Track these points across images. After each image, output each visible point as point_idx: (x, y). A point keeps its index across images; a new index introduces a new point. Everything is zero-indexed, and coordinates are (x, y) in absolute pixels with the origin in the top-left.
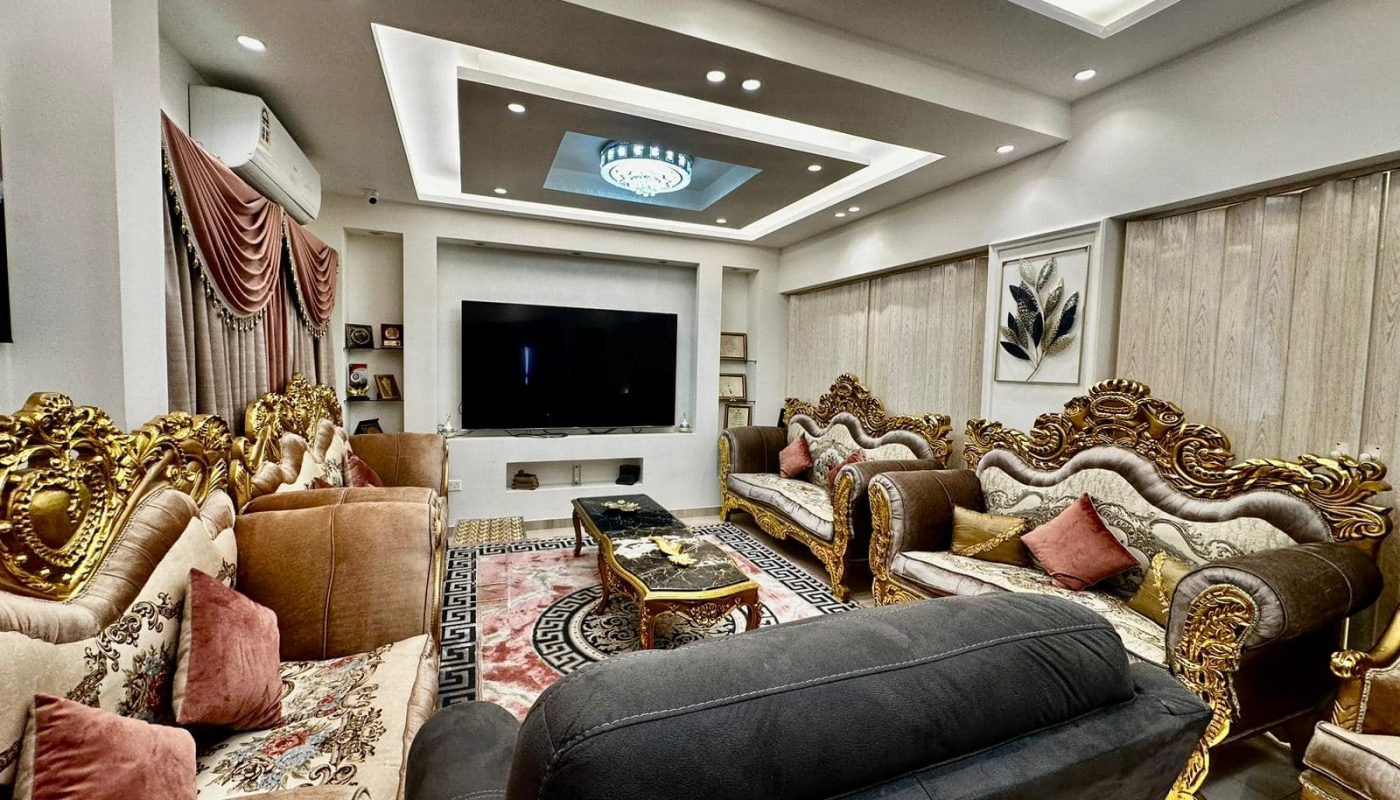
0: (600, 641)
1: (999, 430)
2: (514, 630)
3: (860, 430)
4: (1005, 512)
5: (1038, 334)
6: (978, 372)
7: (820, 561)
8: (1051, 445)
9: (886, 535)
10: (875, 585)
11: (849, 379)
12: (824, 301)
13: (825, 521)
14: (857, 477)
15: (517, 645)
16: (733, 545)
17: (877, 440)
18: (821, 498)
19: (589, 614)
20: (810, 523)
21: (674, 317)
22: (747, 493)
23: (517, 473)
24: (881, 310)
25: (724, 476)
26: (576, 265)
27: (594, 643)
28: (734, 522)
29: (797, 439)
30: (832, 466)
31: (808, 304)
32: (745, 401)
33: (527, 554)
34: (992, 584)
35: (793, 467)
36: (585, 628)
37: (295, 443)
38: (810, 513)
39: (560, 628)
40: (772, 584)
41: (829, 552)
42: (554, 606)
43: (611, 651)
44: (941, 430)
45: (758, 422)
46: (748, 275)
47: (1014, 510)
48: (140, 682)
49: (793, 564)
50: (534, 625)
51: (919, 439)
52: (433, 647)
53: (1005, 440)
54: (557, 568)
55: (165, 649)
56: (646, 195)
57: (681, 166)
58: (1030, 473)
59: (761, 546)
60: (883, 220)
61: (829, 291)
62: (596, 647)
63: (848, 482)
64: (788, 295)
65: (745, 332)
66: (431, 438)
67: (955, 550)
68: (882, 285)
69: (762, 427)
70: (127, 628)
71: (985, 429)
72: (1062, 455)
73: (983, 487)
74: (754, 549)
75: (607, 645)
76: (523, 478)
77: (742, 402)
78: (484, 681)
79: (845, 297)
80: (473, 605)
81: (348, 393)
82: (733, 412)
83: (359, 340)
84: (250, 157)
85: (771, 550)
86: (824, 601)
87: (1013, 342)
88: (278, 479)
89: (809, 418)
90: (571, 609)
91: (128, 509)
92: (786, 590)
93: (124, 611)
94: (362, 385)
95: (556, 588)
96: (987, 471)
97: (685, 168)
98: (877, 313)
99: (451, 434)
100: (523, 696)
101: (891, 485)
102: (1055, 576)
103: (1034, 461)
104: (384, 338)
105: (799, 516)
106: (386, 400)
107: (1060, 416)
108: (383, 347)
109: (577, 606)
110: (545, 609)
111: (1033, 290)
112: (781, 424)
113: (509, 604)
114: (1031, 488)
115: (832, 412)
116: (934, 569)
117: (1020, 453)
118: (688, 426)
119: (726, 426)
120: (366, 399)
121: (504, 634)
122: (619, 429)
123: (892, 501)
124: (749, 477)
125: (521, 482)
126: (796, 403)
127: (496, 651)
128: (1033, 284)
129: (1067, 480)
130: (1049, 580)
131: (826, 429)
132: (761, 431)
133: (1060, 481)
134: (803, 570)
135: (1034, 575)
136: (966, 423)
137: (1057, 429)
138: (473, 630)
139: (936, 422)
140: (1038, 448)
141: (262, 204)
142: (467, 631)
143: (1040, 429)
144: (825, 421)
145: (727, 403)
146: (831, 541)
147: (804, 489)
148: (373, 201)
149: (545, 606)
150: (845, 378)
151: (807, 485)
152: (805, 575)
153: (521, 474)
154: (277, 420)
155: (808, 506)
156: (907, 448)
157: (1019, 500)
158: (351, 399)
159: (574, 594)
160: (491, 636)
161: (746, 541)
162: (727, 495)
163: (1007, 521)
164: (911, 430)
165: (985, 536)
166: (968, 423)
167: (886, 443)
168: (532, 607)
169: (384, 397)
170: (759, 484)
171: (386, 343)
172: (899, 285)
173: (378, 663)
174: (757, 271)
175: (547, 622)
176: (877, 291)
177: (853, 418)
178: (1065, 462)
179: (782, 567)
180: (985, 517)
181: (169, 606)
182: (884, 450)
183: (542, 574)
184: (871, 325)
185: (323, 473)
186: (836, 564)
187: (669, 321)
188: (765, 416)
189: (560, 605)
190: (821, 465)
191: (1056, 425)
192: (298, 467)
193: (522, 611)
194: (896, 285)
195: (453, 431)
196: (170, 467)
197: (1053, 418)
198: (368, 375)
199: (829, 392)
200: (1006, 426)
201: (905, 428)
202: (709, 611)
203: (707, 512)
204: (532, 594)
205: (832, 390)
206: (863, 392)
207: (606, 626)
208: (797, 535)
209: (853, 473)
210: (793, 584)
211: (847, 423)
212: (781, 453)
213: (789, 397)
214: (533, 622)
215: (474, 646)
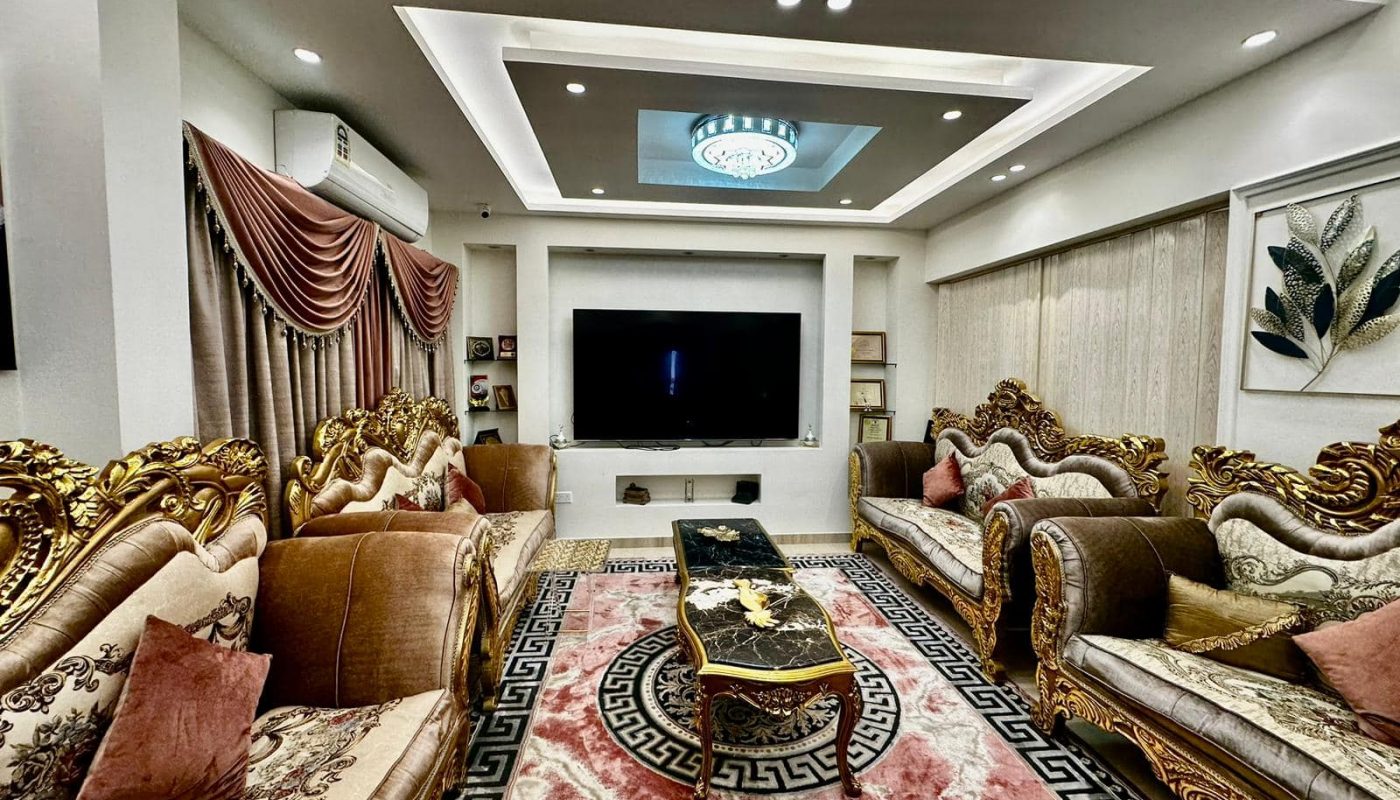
0: (672, 700)
1: (1250, 465)
2: (585, 671)
3: (1029, 452)
4: (1262, 590)
5: (1325, 315)
6: (1214, 374)
7: (966, 622)
8: (1352, 493)
9: (1056, 606)
10: (1039, 673)
11: (1012, 385)
12: (982, 289)
13: (972, 571)
14: (1015, 519)
15: (582, 692)
16: (859, 583)
17: (1052, 466)
18: (972, 537)
19: (670, 661)
20: (953, 571)
21: (797, 317)
22: (879, 522)
23: (628, 486)
24: (1059, 295)
25: (855, 500)
26: (690, 265)
27: (663, 704)
28: (866, 554)
29: (945, 459)
30: (990, 496)
31: (961, 292)
32: (884, 411)
33: (628, 576)
34: (1238, 716)
35: (939, 493)
36: (661, 680)
37: (379, 459)
38: (954, 558)
39: (633, 676)
40: (900, 644)
41: (977, 613)
42: (635, 645)
43: (680, 717)
44: (1149, 458)
45: (900, 436)
46: (886, 264)
47: (1281, 588)
48: (43, 756)
49: (933, 618)
50: (607, 667)
51: (1114, 469)
52: (447, 707)
53: (1260, 480)
54: (652, 596)
55: (99, 710)
56: (745, 177)
57: (782, 138)
58: (1309, 534)
59: (896, 590)
60: (1062, 177)
61: (988, 276)
62: (665, 708)
63: (1003, 526)
64: (936, 285)
65: (884, 330)
66: (539, 449)
67: (1170, 640)
68: (1061, 262)
69: (903, 443)
70: (40, 691)
71: (1227, 459)
72: (1378, 509)
73: (1220, 548)
74: (886, 591)
75: (678, 707)
76: (634, 492)
77: (880, 412)
78: (532, 736)
79: (1010, 282)
80: (555, 634)
81: (470, 404)
82: (869, 424)
83: (481, 352)
84: (326, 175)
85: (907, 596)
86: (968, 678)
87: (1276, 332)
88: (349, 496)
89: (961, 434)
90: (652, 652)
91: (87, 548)
92: (917, 656)
93: (43, 670)
94: (481, 396)
95: (646, 622)
96: (1228, 524)
97: (787, 138)
98: (1053, 301)
99: (564, 445)
100: (565, 766)
101: (1063, 536)
102: (1365, 716)
103: (1317, 516)
104: (501, 350)
105: (939, 558)
106: (503, 410)
107: (1371, 448)
108: (499, 359)
109: (660, 647)
110: (625, 648)
111: (1314, 250)
112: (930, 440)
113: (589, 637)
114: (1313, 560)
115: (990, 427)
116: (1134, 671)
117: (1290, 501)
118: (814, 440)
119: (860, 439)
120: (486, 409)
121: (574, 673)
122: (736, 441)
123: (1064, 561)
124: (883, 503)
125: (631, 496)
126: (946, 414)
127: (558, 697)
128: (1314, 241)
129: (1388, 555)
130: (1352, 718)
131: (983, 448)
132: (901, 447)
133: (1371, 554)
134: (945, 629)
135: (1319, 704)
136: (1190, 452)
137: (1364, 469)
138: (544, 664)
139: (1141, 447)
140: (1325, 496)
141: (349, 222)
142: (538, 666)
143: (1329, 466)
144: (982, 437)
145: (862, 414)
146: (980, 600)
147: (951, 522)
148: (485, 215)
149: (626, 644)
150: (1008, 385)
151: (957, 518)
152: (946, 635)
153: (633, 487)
154: (358, 436)
155: (953, 549)
156: (1096, 480)
157: (1287, 575)
158: (473, 410)
159: (661, 632)
160: (560, 675)
161: (877, 581)
162: (859, 522)
163: (1266, 608)
164: (1101, 455)
165: (1225, 627)
166: (1195, 451)
167: (1064, 472)
168: (612, 644)
169: (501, 408)
170: (895, 513)
171: (502, 354)
172: (1085, 261)
173: (375, 725)
174: (897, 258)
175: (622, 666)
176: (1053, 271)
177: (1017, 435)
178: (1381, 523)
179: (917, 621)
180: (1224, 597)
181: (115, 660)
182: (1062, 481)
183: (635, 602)
184: (1044, 316)
185: (412, 487)
186: (987, 632)
187: (792, 322)
188: (908, 429)
189: (642, 644)
190: (975, 492)
191: (1362, 462)
192: (378, 484)
193: (601, 648)
194: (1079, 263)
195: (565, 442)
196: (166, 497)
197: (1358, 450)
198: (488, 385)
199: (988, 402)
200: (1263, 457)
201: (1093, 453)
202: (782, 698)
203: (836, 539)
204: (617, 626)
205: (991, 399)
206: (1032, 402)
207: (684, 680)
208: (937, 582)
209: (1008, 514)
210: (928, 647)
211: (1009, 441)
212: (925, 474)
213: (938, 406)
214: (606, 663)
215: (537, 687)
